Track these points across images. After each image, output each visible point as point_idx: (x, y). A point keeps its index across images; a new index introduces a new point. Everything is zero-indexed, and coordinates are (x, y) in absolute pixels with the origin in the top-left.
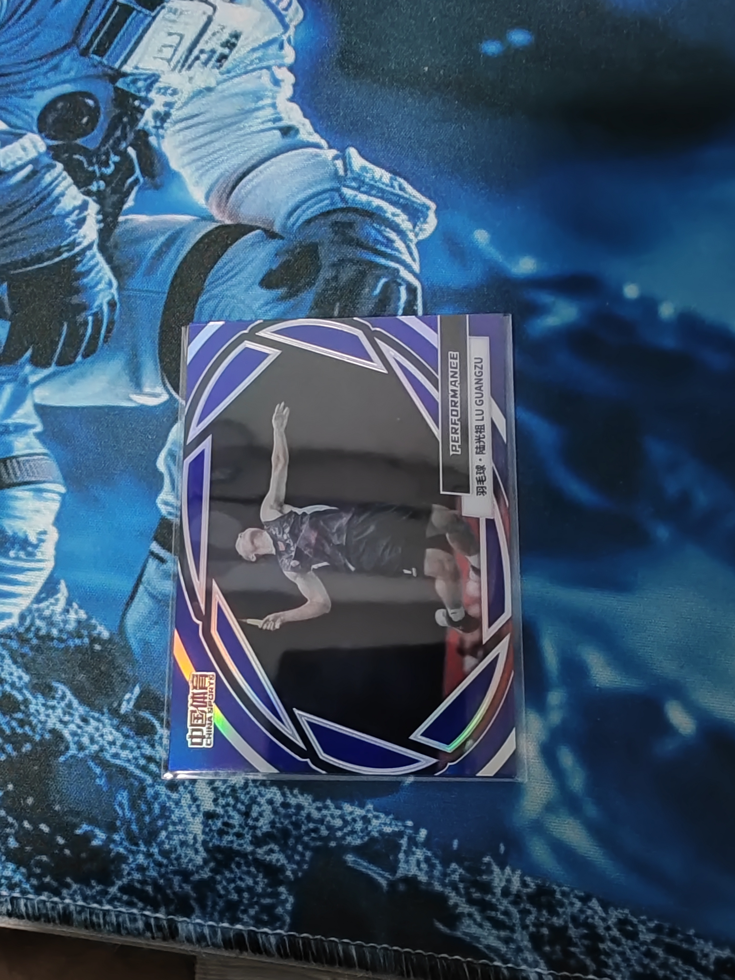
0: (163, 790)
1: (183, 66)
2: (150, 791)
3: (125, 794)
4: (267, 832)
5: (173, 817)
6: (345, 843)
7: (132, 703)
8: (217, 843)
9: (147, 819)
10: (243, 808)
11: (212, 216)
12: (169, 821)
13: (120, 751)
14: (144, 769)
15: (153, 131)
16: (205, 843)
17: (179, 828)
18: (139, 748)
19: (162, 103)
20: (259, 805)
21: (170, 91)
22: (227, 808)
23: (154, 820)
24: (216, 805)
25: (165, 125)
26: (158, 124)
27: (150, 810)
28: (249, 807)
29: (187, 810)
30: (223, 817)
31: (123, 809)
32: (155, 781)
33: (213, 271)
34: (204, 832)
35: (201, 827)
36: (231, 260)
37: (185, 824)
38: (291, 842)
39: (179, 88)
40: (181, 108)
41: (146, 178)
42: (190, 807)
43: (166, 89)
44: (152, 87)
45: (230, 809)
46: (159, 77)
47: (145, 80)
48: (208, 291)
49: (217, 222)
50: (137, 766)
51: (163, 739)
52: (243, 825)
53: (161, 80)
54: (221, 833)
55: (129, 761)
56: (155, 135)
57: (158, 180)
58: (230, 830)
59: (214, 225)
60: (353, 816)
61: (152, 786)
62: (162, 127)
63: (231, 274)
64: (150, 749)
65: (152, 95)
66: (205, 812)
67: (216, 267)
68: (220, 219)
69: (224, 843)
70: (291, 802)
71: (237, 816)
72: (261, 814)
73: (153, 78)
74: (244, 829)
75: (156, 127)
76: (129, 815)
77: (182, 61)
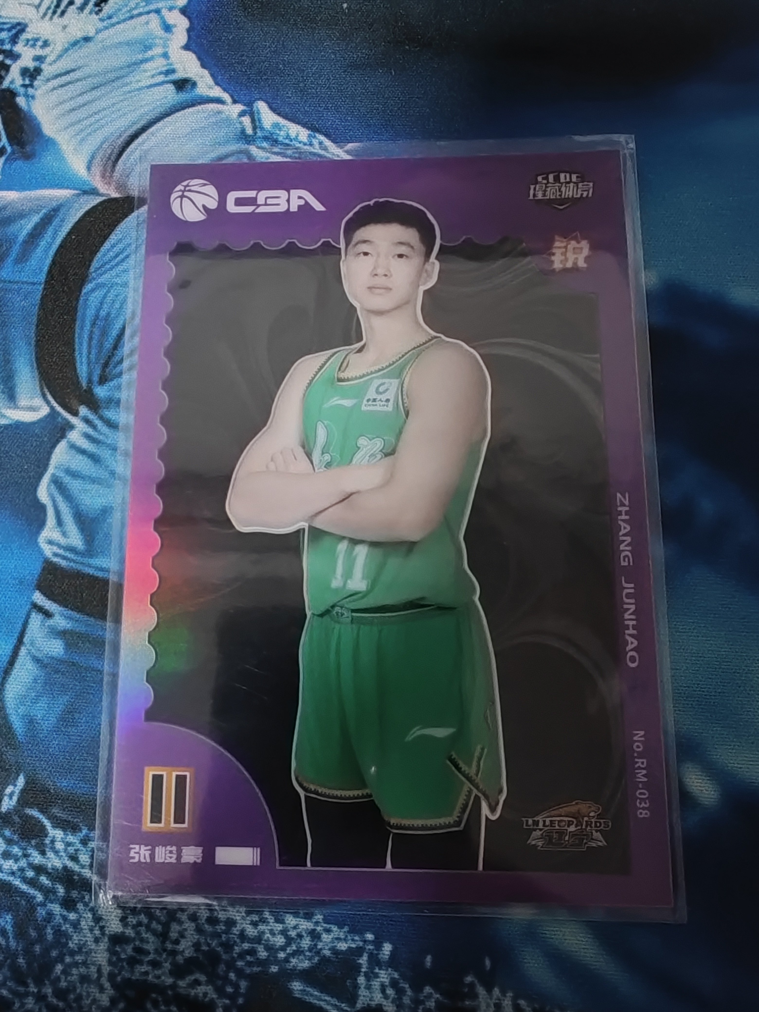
0: (56, 908)
1: (54, 12)
2: (41, 912)
3: (9, 918)
4: (190, 957)
5: (71, 945)
6: (290, 966)
8: (127, 975)
9: (37, 948)
10: (159, 928)
11: (96, 188)
12: (65, 950)
14: (32, 883)
15: (22, 90)
16: (112, 977)
17: (79, 958)
18: (25, 855)
19: (32, 57)
20: (180, 922)
21: (40, 43)
22: (140, 928)
23: (46, 951)
24: (125, 925)
25: (36, 83)
26: (27, 82)
27: (41, 937)
28: (166, 926)
29: (89, 935)
30: (134, 940)
32: (46, 897)
33: (99, 255)
34: (110, 963)
35: (106, 955)
36: (120, 241)
37: (86, 952)
38: (222, 968)
39: (51, 38)
40: (55, 61)
41: (15, 147)
42: (91, 930)
43: (37, 40)
44: (19, 38)
45: (143, 929)
46: (26, 26)
47: (9, 30)
48: (94, 279)
49: (102, 195)
50: (25, 880)
51: (56, 843)
52: (160, 950)
53: (28, 29)
54: (133, 962)
55: (13, 873)
56: (24, 96)
57: (28, 148)
58: (142, 957)
59: (99, 200)
60: (299, 930)
61: (43, 905)
62: (31, 86)
63: (121, 256)
64: (39, 856)
65: (18, 48)
66: (110, 935)
67: (103, 249)
68: (105, 192)
69: (136, 976)
70: (220, 916)
71: (152, 939)
72: (182, 935)
73: (19, 27)
74: (160, 955)
75: (24, 86)
76: (15, 944)
77: (53, 7)
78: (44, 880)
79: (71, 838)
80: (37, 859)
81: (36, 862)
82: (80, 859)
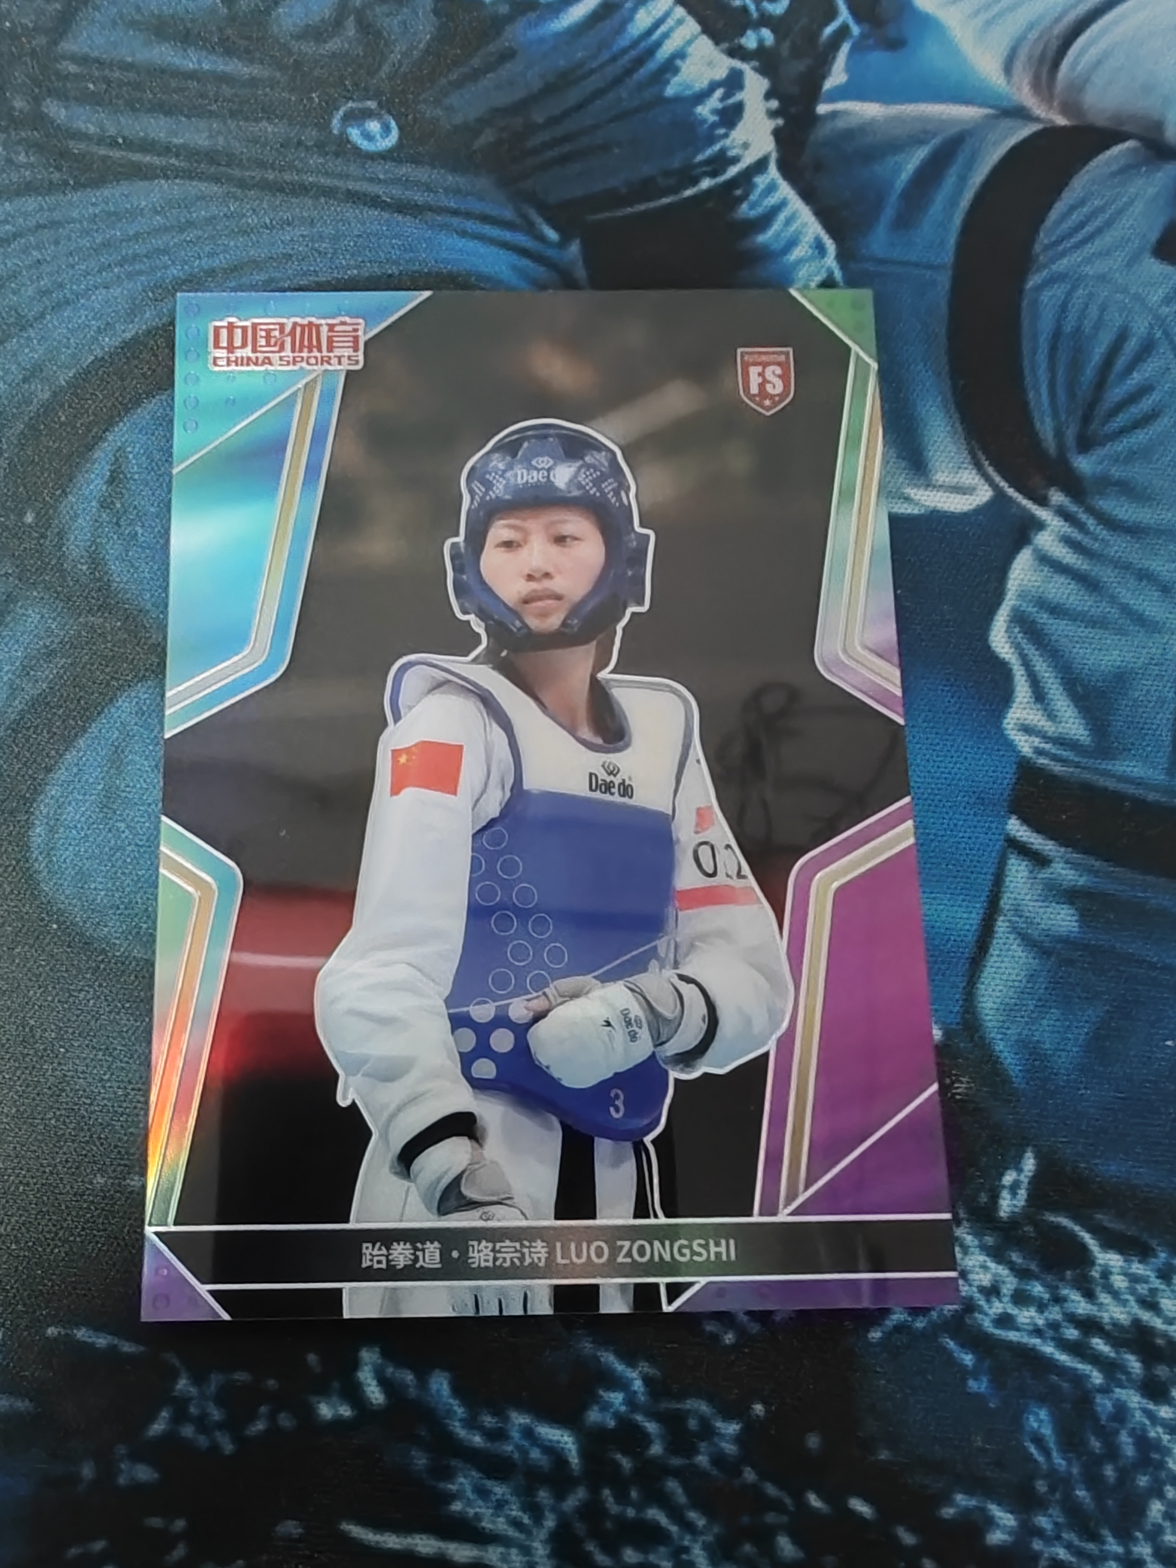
0: (1134, 1399)
2: (1104, 1405)
3: (1043, 1414)
7: (1022, 1193)
12: (1163, 1475)
13: (1013, 1310)
14: (1077, 1349)
18: (1058, 1300)
23: (1126, 1475)
27: (1113, 1450)
31: (1047, 1453)
32: (1109, 1377)
33: (1047, 225)
36: (1083, 202)
41: (866, 25)
48: (1044, 265)
49: (1037, 120)
50: (1062, 1344)
51: (1112, 1277)
55: (1037, 1332)
57: (890, 30)
59: (1034, 128)
61: (1105, 1390)
64: (1084, 1301)
67: (1052, 215)
68: (1044, 115)
76: (1064, 1463)
78: (1099, 1344)
79: (1137, 1268)
80: (1081, 1306)
81: (1080, 1311)
82: (1162, 1306)
